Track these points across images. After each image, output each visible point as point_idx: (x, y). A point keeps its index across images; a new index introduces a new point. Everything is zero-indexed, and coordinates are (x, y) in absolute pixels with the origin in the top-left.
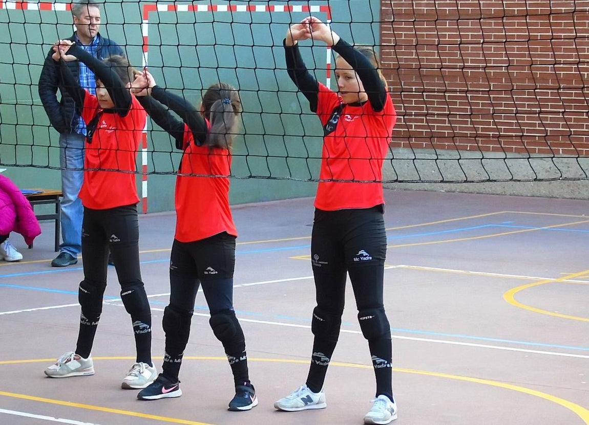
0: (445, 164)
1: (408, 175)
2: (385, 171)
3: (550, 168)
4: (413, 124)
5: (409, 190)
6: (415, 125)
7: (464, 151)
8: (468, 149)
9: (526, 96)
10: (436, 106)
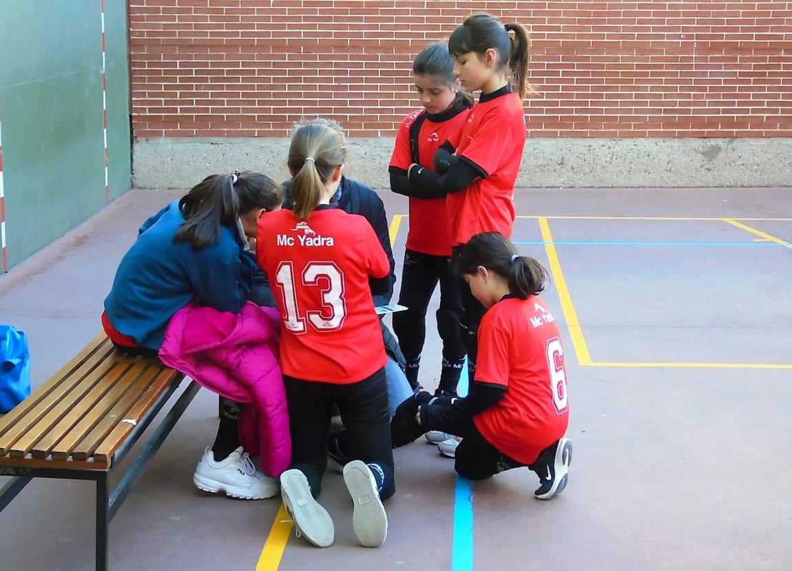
0: (224, 154)
1: (173, 170)
2: (140, 167)
3: (365, 154)
4: (179, 107)
5: (175, 189)
6: (180, 108)
7: (250, 139)
8: (256, 135)
9: (333, 69)
10: (209, 83)
